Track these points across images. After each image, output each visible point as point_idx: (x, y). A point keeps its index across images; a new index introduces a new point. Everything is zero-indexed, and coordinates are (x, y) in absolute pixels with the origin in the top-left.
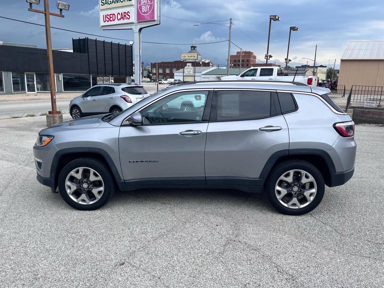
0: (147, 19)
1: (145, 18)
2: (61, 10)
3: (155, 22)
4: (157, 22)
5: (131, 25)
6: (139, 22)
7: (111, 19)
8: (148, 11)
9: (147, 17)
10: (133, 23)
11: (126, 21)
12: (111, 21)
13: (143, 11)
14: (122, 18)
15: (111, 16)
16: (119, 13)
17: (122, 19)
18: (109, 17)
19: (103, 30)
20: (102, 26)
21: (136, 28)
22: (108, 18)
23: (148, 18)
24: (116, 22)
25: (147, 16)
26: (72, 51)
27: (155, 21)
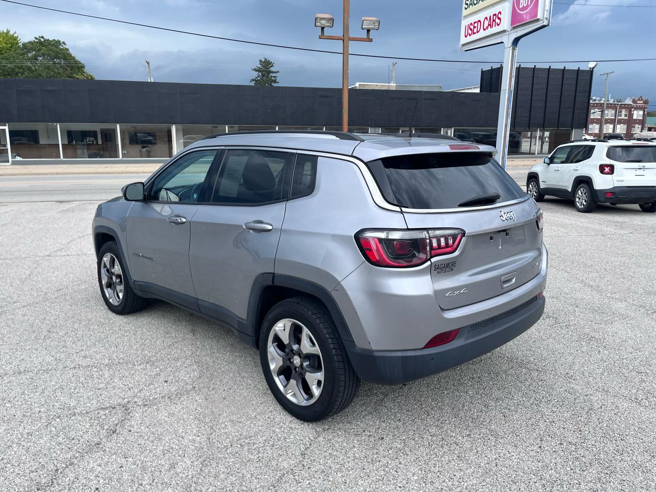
0: (526, 20)
1: (523, 17)
2: (368, 31)
3: (538, 23)
4: (542, 22)
5: (501, 35)
6: (514, 28)
7: (475, 30)
8: (529, 3)
9: (526, 16)
10: (504, 31)
11: (495, 29)
12: (474, 33)
13: (521, 7)
14: (490, 25)
15: (476, 25)
16: (486, 18)
17: (489, 27)
18: (472, 27)
19: (465, 51)
20: (463, 45)
21: (508, 40)
22: (472, 29)
23: (528, 16)
24: (482, 34)
25: (526, 14)
26: (478, 91)
27: (538, 20)
